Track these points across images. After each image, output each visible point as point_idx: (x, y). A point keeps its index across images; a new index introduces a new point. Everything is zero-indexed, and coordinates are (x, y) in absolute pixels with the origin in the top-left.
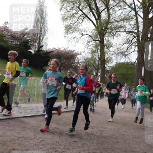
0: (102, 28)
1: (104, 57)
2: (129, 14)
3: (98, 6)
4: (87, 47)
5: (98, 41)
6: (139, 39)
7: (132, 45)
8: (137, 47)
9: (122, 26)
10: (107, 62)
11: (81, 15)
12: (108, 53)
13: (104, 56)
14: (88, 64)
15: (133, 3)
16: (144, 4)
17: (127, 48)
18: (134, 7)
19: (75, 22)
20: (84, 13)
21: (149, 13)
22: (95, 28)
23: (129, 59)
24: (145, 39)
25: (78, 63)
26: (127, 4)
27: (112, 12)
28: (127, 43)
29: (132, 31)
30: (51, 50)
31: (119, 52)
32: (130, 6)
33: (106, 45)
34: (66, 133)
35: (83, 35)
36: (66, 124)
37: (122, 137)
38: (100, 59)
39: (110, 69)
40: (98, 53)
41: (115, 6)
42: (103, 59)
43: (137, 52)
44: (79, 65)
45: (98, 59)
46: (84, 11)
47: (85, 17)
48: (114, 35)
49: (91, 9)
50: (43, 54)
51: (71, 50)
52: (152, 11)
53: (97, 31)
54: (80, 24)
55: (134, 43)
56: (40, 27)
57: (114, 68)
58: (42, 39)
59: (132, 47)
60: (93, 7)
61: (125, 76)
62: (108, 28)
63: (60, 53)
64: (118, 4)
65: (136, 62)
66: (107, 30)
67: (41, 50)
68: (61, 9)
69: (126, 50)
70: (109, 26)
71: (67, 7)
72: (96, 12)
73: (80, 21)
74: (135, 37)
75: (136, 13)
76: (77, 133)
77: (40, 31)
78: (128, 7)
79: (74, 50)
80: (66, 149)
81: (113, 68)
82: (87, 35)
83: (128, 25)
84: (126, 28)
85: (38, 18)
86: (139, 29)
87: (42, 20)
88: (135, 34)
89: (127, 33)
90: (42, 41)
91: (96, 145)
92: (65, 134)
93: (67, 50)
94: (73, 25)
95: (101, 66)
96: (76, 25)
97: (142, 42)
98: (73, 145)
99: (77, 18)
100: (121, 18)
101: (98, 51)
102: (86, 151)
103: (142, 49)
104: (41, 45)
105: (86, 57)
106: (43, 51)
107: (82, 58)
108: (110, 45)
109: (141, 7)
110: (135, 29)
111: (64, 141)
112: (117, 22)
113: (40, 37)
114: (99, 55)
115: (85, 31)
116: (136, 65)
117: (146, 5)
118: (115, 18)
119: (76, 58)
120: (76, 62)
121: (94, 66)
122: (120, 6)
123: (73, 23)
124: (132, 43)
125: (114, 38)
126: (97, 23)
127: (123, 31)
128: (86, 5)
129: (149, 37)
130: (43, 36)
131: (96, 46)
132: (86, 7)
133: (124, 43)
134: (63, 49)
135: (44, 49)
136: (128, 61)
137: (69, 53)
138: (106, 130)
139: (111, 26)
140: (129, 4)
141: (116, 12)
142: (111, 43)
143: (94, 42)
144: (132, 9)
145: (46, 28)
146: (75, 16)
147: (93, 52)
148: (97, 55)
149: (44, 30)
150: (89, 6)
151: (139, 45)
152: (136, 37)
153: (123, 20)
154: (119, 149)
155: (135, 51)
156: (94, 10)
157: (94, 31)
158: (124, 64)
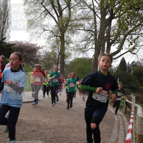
0: (63, 25)
1: (64, 53)
2: (88, 14)
3: (61, 4)
4: (49, 42)
5: (58, 37)
6: (96, 37)
7: (89, 42)
8: (94, 44)
9: (82, 24)
10: (66, 57)
11: (44, 11)
12: (68, 49)
13: (64, 51)
14: (49, 58)
15: (92, 4)
16: (102, 6)
17: (86, 45)
18: (93, 8)
19: (38, 18)
20: (46, 10)
21: (106, 14)
22: (56, 24)
23: (87, 55)
24: (102, 38)
25: (39, 56)
26: (87, 5)
27: (73, 10)
28: (86, 40)
29: (90, 29)
30: (13, 43)
31: (78, 49)
32: (89, 7)
33: (66, 41)
34: (25, 122)
35: (45, 30)
36: (25, 114)
37: (78, 127)
38: (60, 53)
39: (69, 63)
40: (58, 48)
41: (76, 5)
42: (63, 54)
43: (94, 50)
44: (40, 59)
45: (58, 54)
46: (46, 8)
47: (47, 14)
48: (73, 33)
49: (53, 7)
50: (6, 46)
51: (33, 43)
52: (108, 13)
53: (58, 27)
54: (42, 20)
55: (92, 40)
56: (4, 20)
57: (73, 63)
58: (5, 31)
59: (90, 44)
60: (56, 5)
61: (83, 70)
62: (69, 26)
63: (22, 46)
64: (79, 4)
65: (93, 58)
66: (67, 28)
67: (4, 42)
68: (25, 4)
69: (84, 47)
70: (70, 23)
71: (31, 2)
72: (58, 10)
73: (43, 16)
74: (92, 35)
75: (95, 13)
76: (35, 122)
77: (3, 24)
78: (87, 7)
79: (36, 44)
80: (24, 138)
81: (71, 62)
82: (49, 31)
83: (87, 24)
84: (85, 27)
85: (2, 11)
86: (97, 29)
87: (5, 13)
88: (93, 33)
89: (86, 31)
90: (4, 33)
91: (53, 134)
92: (24, 124)
93: (29, 44)
94: (36, 20)
95: (60, 61)
96: (38, 21)
97: (99, 41)
98: (31, 134)
99: (40, 14)
100: (81, 17)
101: (58, 46)
102: (43, 140)
103: (99, 47)
104: (4, 37)
105: (47, 51)
106: (5, 43)
107: (44, 52)
108: (70, 41)
109: (98, 8)
110: (93, 28)
111: (22, 130)
112: (77, 20)
113: (3, 29)
114: (59, 50)
115: (47, 26)
116: (93, 61)
117: (103, 7)
118: (75, 16)
119: (38, 52)
120: (38, 56)
121: (54, 60)
122: (81, 6)
123: (36, 18)
124: (90, 40)
125: (74, 35)
126: (59, 20)
127: (82, 29)
128: (49, 2)
129: (105, 36)
130: (6, 29)
131: (57, 42)
132: (49, 4)
133: (83, 40)
134: (26, 42)
135: (7, 41)
136: (86, 57)
137: (31, 47)
138: (63, 121)
139: (71, 23)
140: (89, 5)
141: (76, 11)
142: (71, 40)
143: (56, 37)
144: (91, 9)
145: (9, 21)
146: (38, 11)
147: (54, 47)
148: (58, 50)
149: (8, 23)
150: (52, 3)
151: (96, 43)
152: (94, 36)
153: (83, 19)
154: (75, 138)
155: (92, 48)
156: (57, 7)
157: (55, 27)
158: (82, 59)
